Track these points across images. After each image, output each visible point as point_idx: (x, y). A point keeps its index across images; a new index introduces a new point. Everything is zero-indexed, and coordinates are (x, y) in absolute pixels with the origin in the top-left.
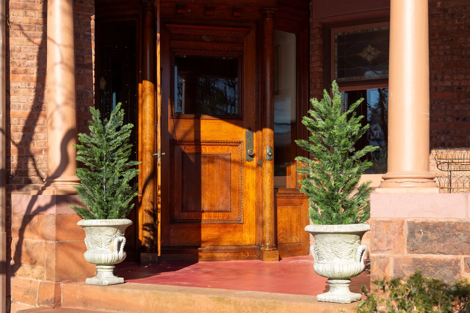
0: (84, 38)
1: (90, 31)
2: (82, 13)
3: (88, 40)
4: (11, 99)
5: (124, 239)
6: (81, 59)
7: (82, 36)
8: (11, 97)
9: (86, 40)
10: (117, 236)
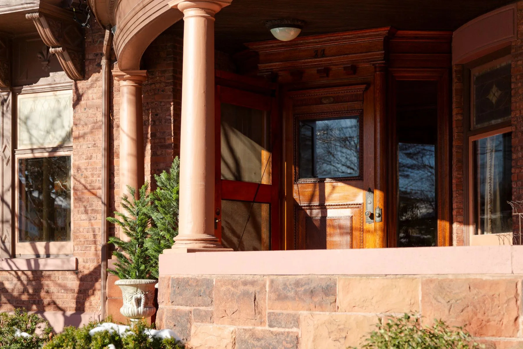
0: (165, 122)
1: (170, 115)
2: (164, 100)
3: (168, 123)
4: (115, 180)
5: (143, 296)
6: (163, 141)
7: (163, 121)
8: (115, 178)
9: (167, 124)
10: (138, 293)
